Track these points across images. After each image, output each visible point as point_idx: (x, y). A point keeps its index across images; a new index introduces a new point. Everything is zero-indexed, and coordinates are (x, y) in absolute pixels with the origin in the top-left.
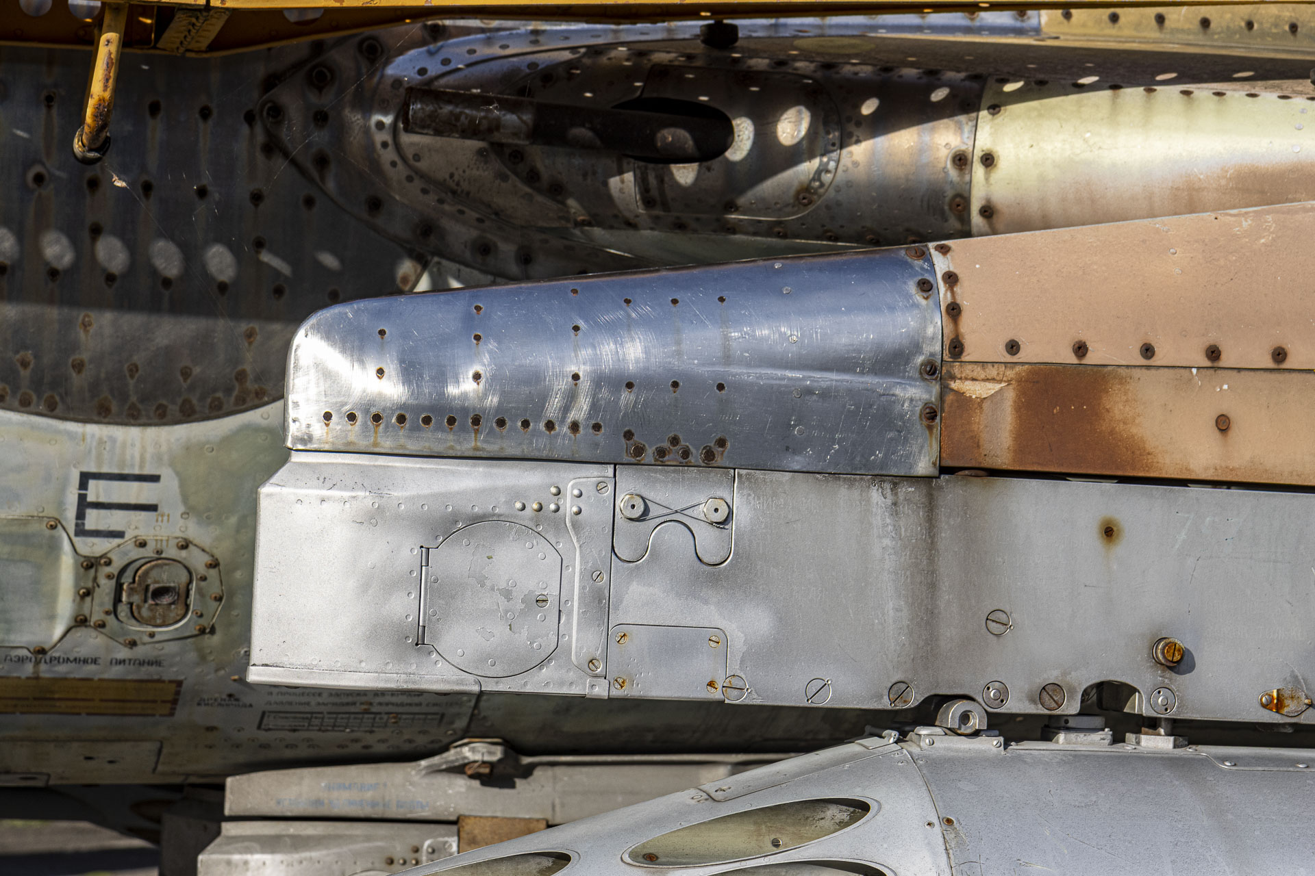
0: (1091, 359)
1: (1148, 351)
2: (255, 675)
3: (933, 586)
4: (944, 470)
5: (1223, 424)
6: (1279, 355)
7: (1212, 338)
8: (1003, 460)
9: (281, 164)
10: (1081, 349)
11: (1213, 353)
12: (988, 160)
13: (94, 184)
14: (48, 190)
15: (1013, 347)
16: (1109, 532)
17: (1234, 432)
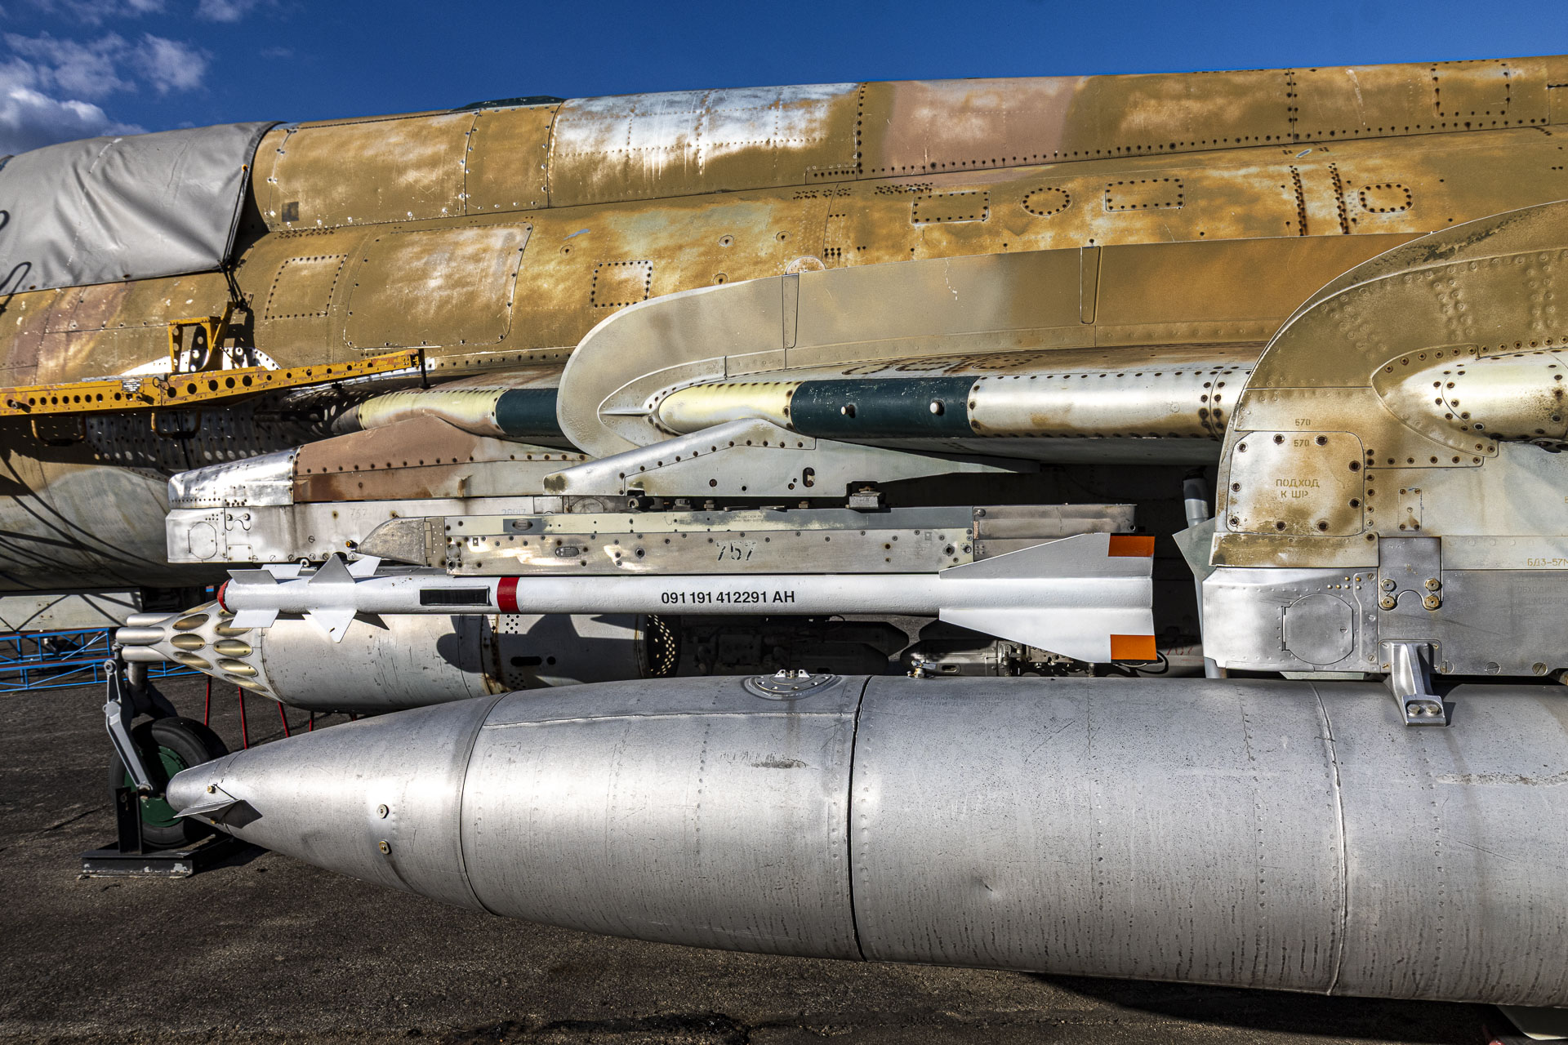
0: (328, 472)
1: (341, 469)
2: (169, 561)
3: (295, 531)
4: (295, 503)
5: (361, 485)
6: (373, 466)
7: (356, 463)
8: (309, 499)
9: (261, 429)
10: (325, 470)
11: (357, 467)
12: (361, 416)
13: (222, 439)
14: (214, 442)
15: (309, 471)
16: (335, 515)
17: (364, 487)
